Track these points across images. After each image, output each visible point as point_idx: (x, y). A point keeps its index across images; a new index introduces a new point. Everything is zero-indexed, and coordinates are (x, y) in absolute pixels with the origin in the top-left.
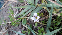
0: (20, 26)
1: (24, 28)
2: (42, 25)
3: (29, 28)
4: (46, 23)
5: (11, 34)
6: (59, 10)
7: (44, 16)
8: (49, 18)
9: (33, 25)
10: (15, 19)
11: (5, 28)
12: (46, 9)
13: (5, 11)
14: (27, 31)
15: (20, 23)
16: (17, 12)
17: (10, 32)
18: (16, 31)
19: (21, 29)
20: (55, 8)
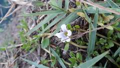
0: (39, 51)
1: (45, 55)
2: (79, 48)
3: (54, 54)
4: (87, 44)
5: (24, 66)
6: (112, 17)
7: (81, 30)
8: (90, 34)
9: (62, 49)
10: (30, 38)
11: (14, 56)
12: (84, 17)
13: (16, 25)
14: (51, 60)
15: (39, 45)
16: (33, 25)
17: (22, 62)
18: (32, 60)
19: (41, 56)
20: (104, 15)
